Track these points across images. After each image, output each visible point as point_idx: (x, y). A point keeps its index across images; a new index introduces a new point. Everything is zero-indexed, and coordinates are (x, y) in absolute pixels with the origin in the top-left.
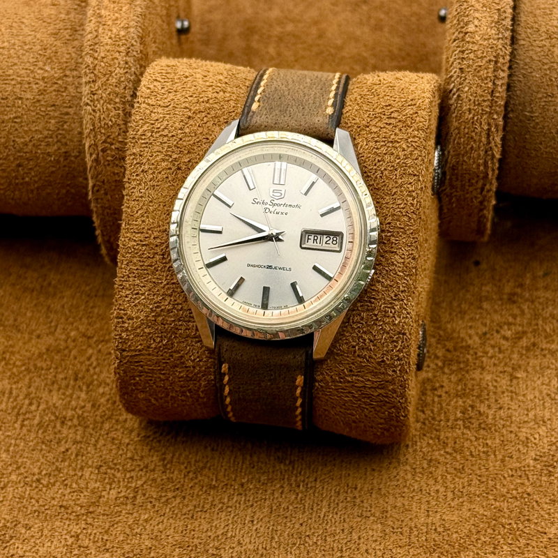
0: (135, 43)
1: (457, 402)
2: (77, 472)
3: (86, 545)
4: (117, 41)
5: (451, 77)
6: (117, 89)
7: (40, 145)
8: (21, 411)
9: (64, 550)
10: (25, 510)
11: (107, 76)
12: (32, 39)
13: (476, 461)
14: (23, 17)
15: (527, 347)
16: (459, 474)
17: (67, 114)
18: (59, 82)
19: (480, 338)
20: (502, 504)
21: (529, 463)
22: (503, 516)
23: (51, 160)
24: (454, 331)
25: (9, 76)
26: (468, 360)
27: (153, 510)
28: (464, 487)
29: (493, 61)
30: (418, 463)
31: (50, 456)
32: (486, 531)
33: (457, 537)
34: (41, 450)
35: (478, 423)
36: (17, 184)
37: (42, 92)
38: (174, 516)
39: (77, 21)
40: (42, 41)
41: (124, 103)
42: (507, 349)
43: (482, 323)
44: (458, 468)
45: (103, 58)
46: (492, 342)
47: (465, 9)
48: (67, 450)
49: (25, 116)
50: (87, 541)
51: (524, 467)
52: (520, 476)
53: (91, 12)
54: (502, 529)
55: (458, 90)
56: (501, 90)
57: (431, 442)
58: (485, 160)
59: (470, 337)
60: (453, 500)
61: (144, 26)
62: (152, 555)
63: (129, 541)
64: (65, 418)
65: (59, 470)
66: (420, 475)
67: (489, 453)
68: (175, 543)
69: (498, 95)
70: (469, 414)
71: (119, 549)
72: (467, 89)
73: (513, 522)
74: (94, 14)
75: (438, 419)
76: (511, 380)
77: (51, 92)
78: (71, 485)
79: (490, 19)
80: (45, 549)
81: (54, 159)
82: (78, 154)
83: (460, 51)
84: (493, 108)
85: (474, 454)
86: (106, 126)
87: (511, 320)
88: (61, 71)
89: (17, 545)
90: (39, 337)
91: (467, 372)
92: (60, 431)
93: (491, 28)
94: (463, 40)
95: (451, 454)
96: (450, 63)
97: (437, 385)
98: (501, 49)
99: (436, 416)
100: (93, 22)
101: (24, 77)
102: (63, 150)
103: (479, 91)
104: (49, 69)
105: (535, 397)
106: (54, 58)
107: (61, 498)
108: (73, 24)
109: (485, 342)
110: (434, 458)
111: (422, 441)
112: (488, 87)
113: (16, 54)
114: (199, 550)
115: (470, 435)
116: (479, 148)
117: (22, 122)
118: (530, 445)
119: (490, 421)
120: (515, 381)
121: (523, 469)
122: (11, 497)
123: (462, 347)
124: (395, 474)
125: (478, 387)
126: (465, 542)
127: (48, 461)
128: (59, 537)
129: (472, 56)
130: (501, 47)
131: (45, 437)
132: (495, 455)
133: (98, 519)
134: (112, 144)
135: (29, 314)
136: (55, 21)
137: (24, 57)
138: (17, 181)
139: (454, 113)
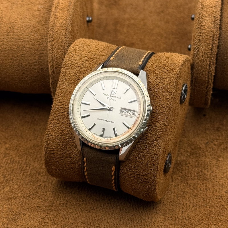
0: (69, 26)
1: (195, 169)
2: (44, 193)
3: (47, 222)
4: (62, 25)
5: (195, 43)
6: (62, 44)
7: (32, 65)
8: (23, 169)
9: (39, 224)
10: (23, 208)
11: (58, 39)
12: (30, 24)
13: (202, 192)
14: (27, 15)
15: (223, 148)
16: (195, 197)
17: (43, 53)
18: (40, 41)
19: (205, 145)
20: (212, 209)
21: (223, 193)
22: (212, 214)
23: (36, 72)
24: (195, 141)
25: (20, 38)
26: (200, 153)
27: (74, 209)
28: (197, 202)
29: (212, 37)
30: (179, 193)
31: (34, 187)
32: (205, 219)
33: (194, 222)
34: (30, 184)
35: (203, 178)
36: (22, 81)
37: (33, 45)
38: (82, 211)
39: (47, 17)
40: (33, 25)
41: (64, 49)
42: (216, 149)
43: (206, 139)
44: (195, 195)
45: (57, 32)
46: (210, 146)
47: (202, 16)
48: (41, 185)
49: (26, 54)
50: (48, 220)
51: (221, 195)
52: (220, 199)
53: (52, 14)
54: (212, 219)
55: (198, 48)
56: (215, 48)
57: (184, 185)
58: (208, 76)
59: (201, 144)
60: (193, 207)
61: (73, 19)
62: (73, 226)
63: (64, 221)
64: (40, 172)
65: (37, 192)
66: (180, 197)
67: (208, 190)
68: (82, 222)
69: (214, 50)
70: (200, 174)
71: (60, 224)
72: (201, 47)
73: (216, 216)
74: (53, 15)
75: (187, 176)
76: (217, 161)
77: (37, 45)
78: (42, 198)
79: (211, 20)
80: (31, 223)
81: (37, 71)
82: (46, 69)
83: (199, 33)
84: (212, 55)
85: (201, 189)
86: (57, 58)
87: (217, 138)
88: (41, 37)
89: (20, 221)
90: (30, 140)
91: (200, 158)
92: (38, 177)
93: (212, 24)
94: (200, 28)
95: (192, 190)
96: (195, 37)
97: (188, 162)
98: (215, 32)
99: (187, 174)
100: (53, 17)
101: (26, 39)
102: (41, 68)
103: (206, 49)
104: (36, 36)
105: (226, 168)
106: (38, 32)
107: (37, 203)
108: (46, 18)
109: (207, 146)
110: (185, 191)
111: (181, 184)
112: (210, 47)
113: (23, 29)
114: (91, 225)
115: (200, 182)
116: (206, 71)
117: (25, 56)
118: (224, 186)
119: (208, 177)
120: (218, 162)
121: (221, 196)
122: (18, 202)
123: (197, 148)
124: (170, 197)
125: (204, 164)
126: (197, 223)
127: (33, 189)
128: (37, 219)
129: (204, 35)
130: (215, 31)
131: (32, 179)
132: (210, 190)
133: (52, 212)
134: (59, 65)
135: (27, 132)
136: (39, 17)
137: (26, 31)
138: (22, 80)
139: (196, 57)
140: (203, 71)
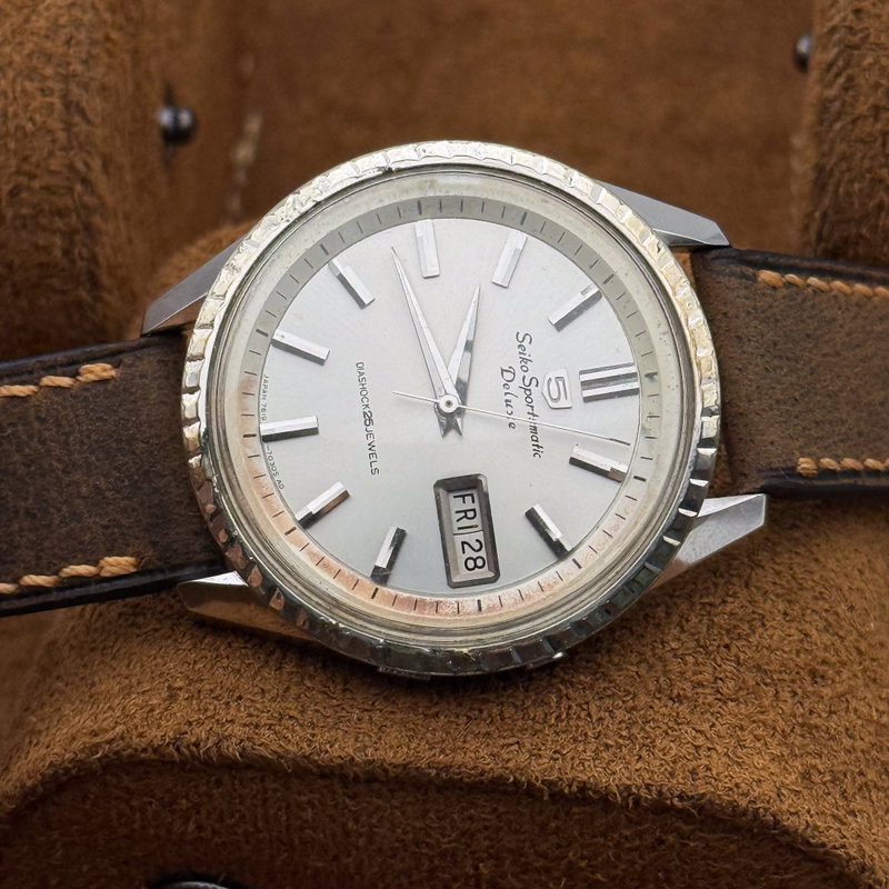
6: (48, 44)
11: (26, 11)
41: (66, 78)
86: (19, 134)
134: (32, 177)
139: (836, 120)
140: (880, 206)
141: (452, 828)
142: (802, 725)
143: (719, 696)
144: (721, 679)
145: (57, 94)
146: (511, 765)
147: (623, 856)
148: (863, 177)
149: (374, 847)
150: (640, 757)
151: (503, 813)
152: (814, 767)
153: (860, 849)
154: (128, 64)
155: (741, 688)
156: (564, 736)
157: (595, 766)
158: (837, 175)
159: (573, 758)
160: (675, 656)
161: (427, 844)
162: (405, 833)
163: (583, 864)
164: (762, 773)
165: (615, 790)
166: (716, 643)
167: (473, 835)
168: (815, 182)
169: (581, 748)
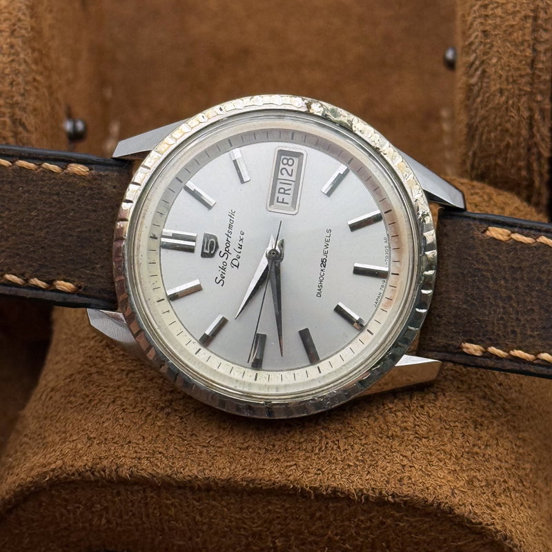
5: (471, 44)
29: (529, 16)
55: (482, 62)
56: (544, 59)
58: (529, 161)
69: (540, 66)
72: (494, 60)
83: (481, 6)
84: (536, 86)
96: (469, 23)
103: (514, 63)
112: (526, 56)
116: (518, 144)
129: (499, 11)
139: (478, 96)
140: (508, 146)
141: (258, 518)
142: (468, 453)
143: (417, 435)
144: (418, 425)
145: (8, 115)
146: (291, 478)
147: (361, 533)
148: (496, 129)
149: (212, 531)
150: (369, 472)
151: (288, 508)
152: (475, 477)
153: (504, 526)
154: (47, 94)
155: (430, 431)
156: (323, 460)
157: (342, 478)
158: (480, 129)
159: (328, 474)
160: (391, 412)
161: (244, 528)
162: (231, 521)
163: (337, 538)
164: (443, 480)
165: (354, 491)
166: (415, 405)
167: (271, 522)
168: (468, 134)
169: (333, 467)
